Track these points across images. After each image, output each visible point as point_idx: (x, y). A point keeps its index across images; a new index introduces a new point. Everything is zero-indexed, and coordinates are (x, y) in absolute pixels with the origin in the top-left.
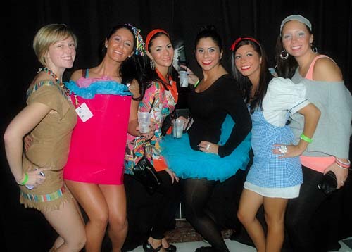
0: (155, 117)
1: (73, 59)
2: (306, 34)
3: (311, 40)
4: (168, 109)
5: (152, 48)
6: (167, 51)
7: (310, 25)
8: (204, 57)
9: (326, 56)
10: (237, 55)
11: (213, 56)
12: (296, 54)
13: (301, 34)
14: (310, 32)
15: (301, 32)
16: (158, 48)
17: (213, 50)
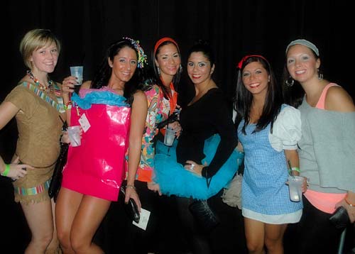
0: (150, 121)
1: (55, 65)
2: (311, 58)
3: (318, 65)
4: (162, 116)
5: (158, 56)
6: (173, 60)
7: (317, 51)
8: (193, 70)
9: (336, 85)
10: (246, 72)
11: (203, 70)
12: (301, 79)
13: (306, 58)
14: (316, 57)
15: (305, 55)
16: (164, 56)
17: (203, 65)
